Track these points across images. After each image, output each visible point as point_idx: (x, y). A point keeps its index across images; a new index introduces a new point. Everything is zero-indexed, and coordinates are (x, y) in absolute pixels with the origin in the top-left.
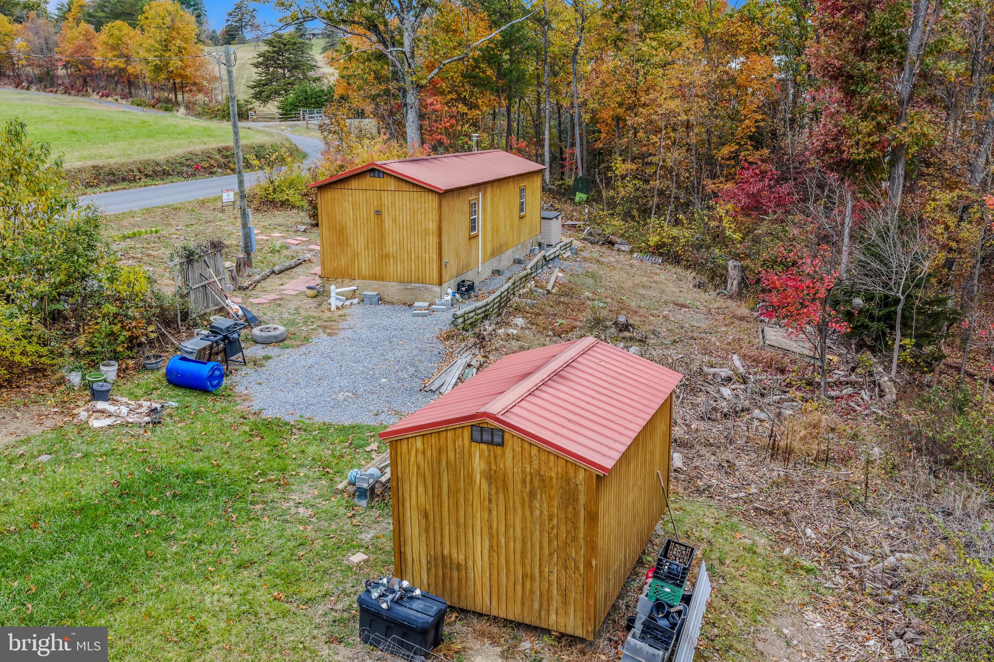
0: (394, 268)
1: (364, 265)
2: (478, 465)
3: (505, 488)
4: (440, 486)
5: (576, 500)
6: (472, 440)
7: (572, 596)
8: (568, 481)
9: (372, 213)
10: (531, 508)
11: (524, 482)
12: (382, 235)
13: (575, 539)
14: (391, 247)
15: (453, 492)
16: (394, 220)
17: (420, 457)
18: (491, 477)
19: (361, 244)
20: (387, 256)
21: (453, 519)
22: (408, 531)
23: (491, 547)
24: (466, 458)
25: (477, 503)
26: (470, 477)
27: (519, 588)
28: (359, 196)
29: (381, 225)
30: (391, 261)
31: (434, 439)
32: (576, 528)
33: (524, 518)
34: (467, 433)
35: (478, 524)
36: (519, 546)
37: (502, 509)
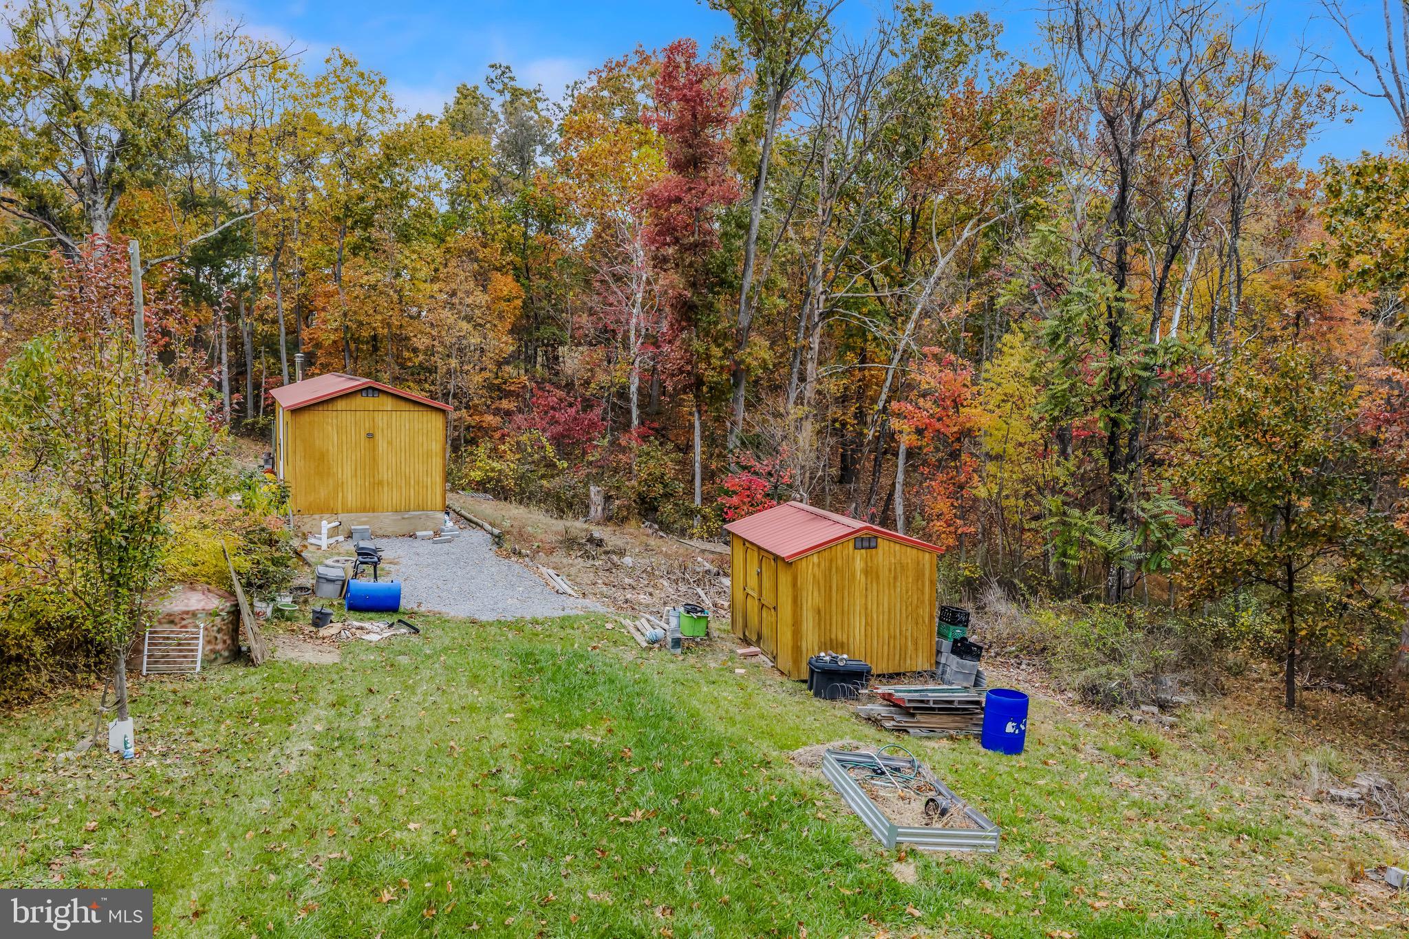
0: (388, 497)
1: (351, 495)
2: (859, 564)
3: (878, 577)
4: (830, 587)
5: (924, 575)
6: (855, 548)
7: (920, 642)
8: (918, 563)
9: (363, 435)
10: (895, 587)
11: (890, 570)
12: (374, 460)
13: (923, 602)
14: (385, 474)
15: (841, 589)
16: (390, 443)
17: (816, 569)
18: (867, 572)
19: (348, 471)
20: (380, 483)
21: (839, 610)
22: (804, 627)
23: (866, 623)
24: (850, 561)
25: (857, 594)
26: (853, 575)
27: (886, 647)
28: (347, 418)
29: (374, 449)
30: (386, 489)
31: (826, 554)
32: (923, 593)
33: (890, 594)
34: (851, 544)
35: (858, 609)
36: (886, 617)
37: (875, 593)
